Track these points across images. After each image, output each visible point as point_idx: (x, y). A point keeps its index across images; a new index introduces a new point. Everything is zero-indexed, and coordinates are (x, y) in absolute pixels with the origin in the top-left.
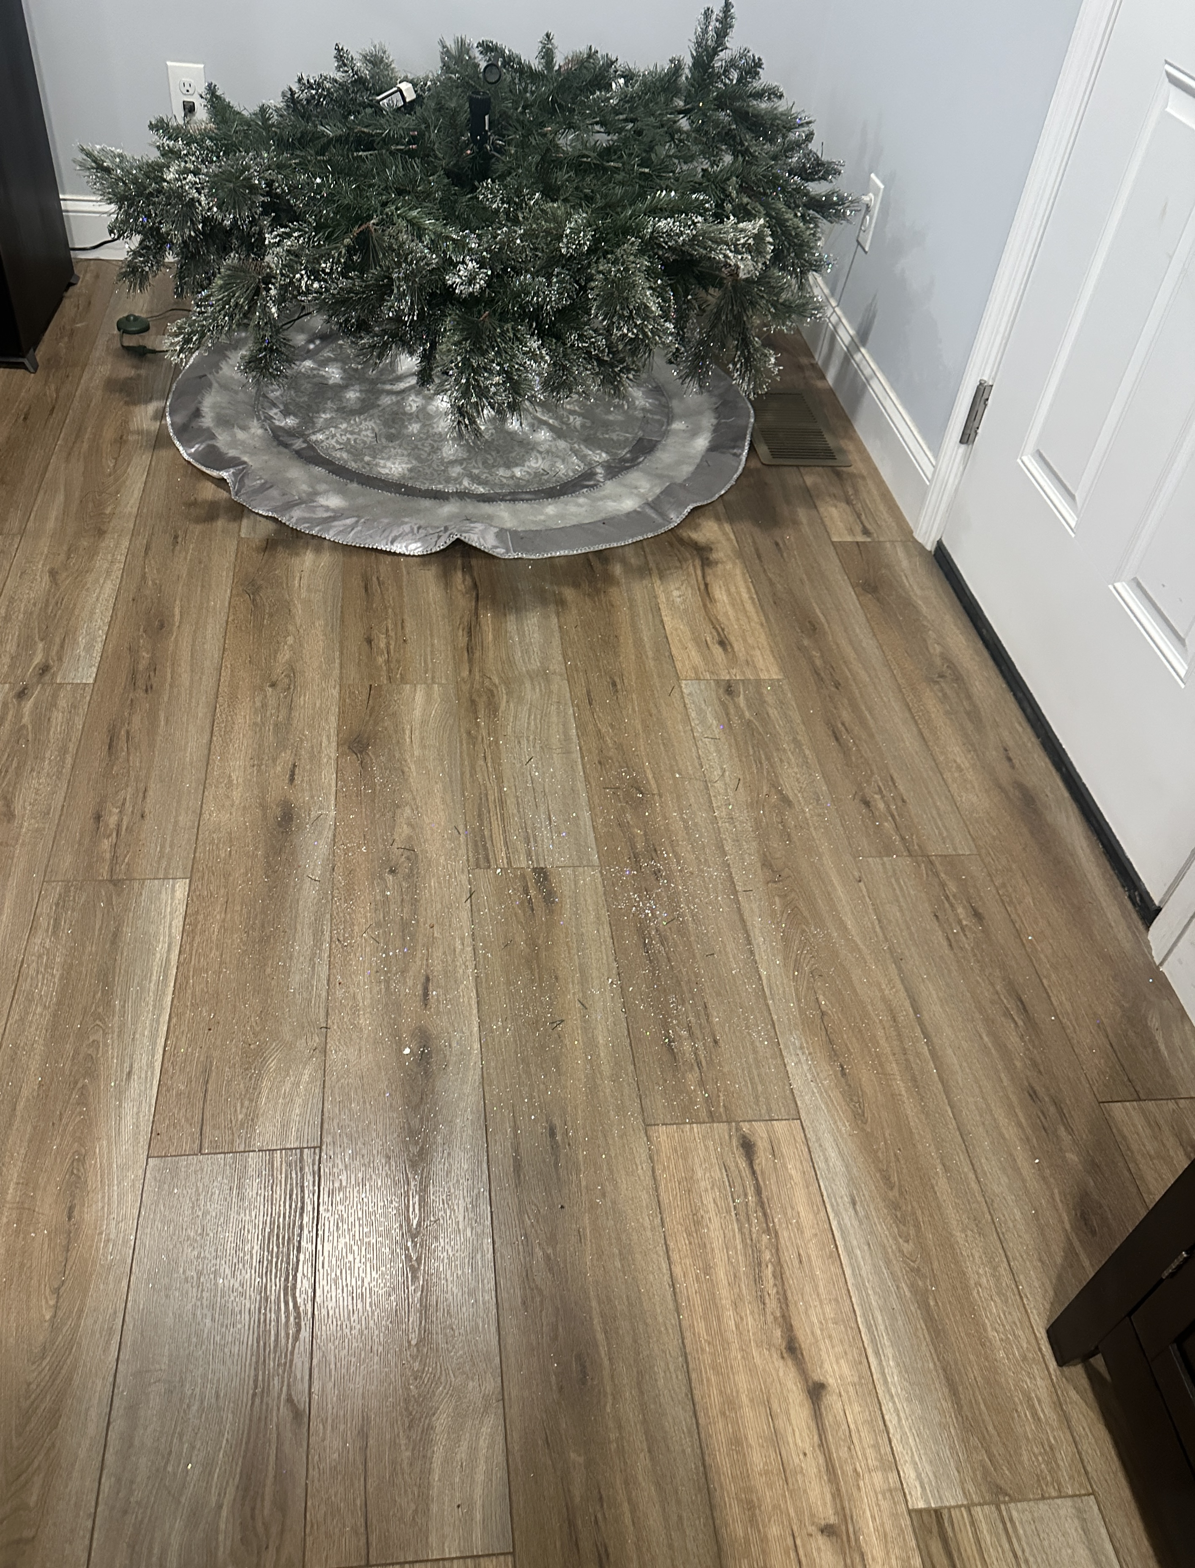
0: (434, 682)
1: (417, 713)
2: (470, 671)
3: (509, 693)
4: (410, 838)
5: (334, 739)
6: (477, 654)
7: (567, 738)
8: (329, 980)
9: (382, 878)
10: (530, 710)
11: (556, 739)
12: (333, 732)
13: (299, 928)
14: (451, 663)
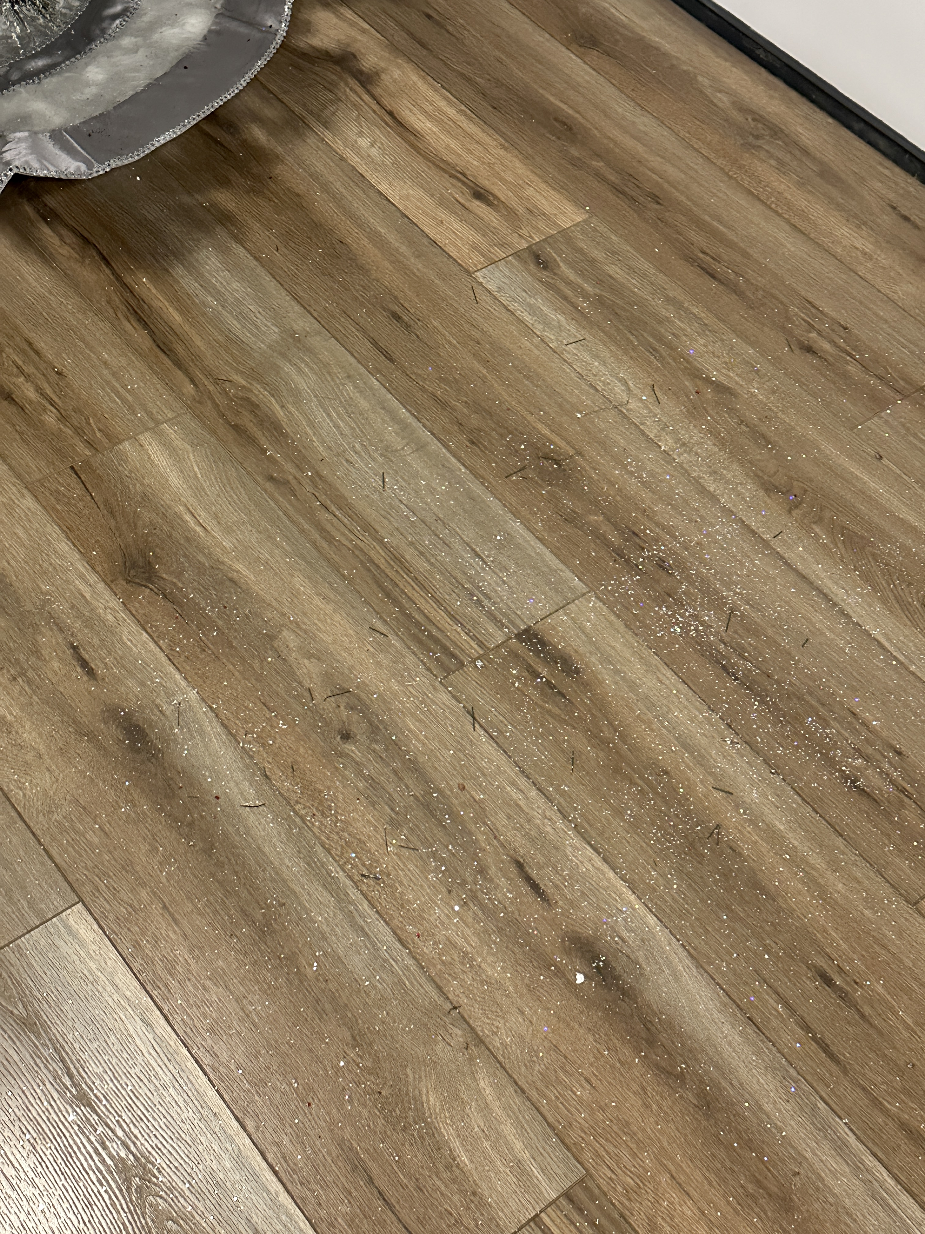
0: (158, 423)
1: (174, 479)
2: (192, 381)
3: (275, 393)
4: (327, 676)
5: (93, 578)
6: (180, 349)
7: (405, 427)
8: (400, 940)
9: (341, 755)
10: (321, 405)
11: (390, 434)
12: (82, 567)
13: (298, 889)
14: (155, 380)
